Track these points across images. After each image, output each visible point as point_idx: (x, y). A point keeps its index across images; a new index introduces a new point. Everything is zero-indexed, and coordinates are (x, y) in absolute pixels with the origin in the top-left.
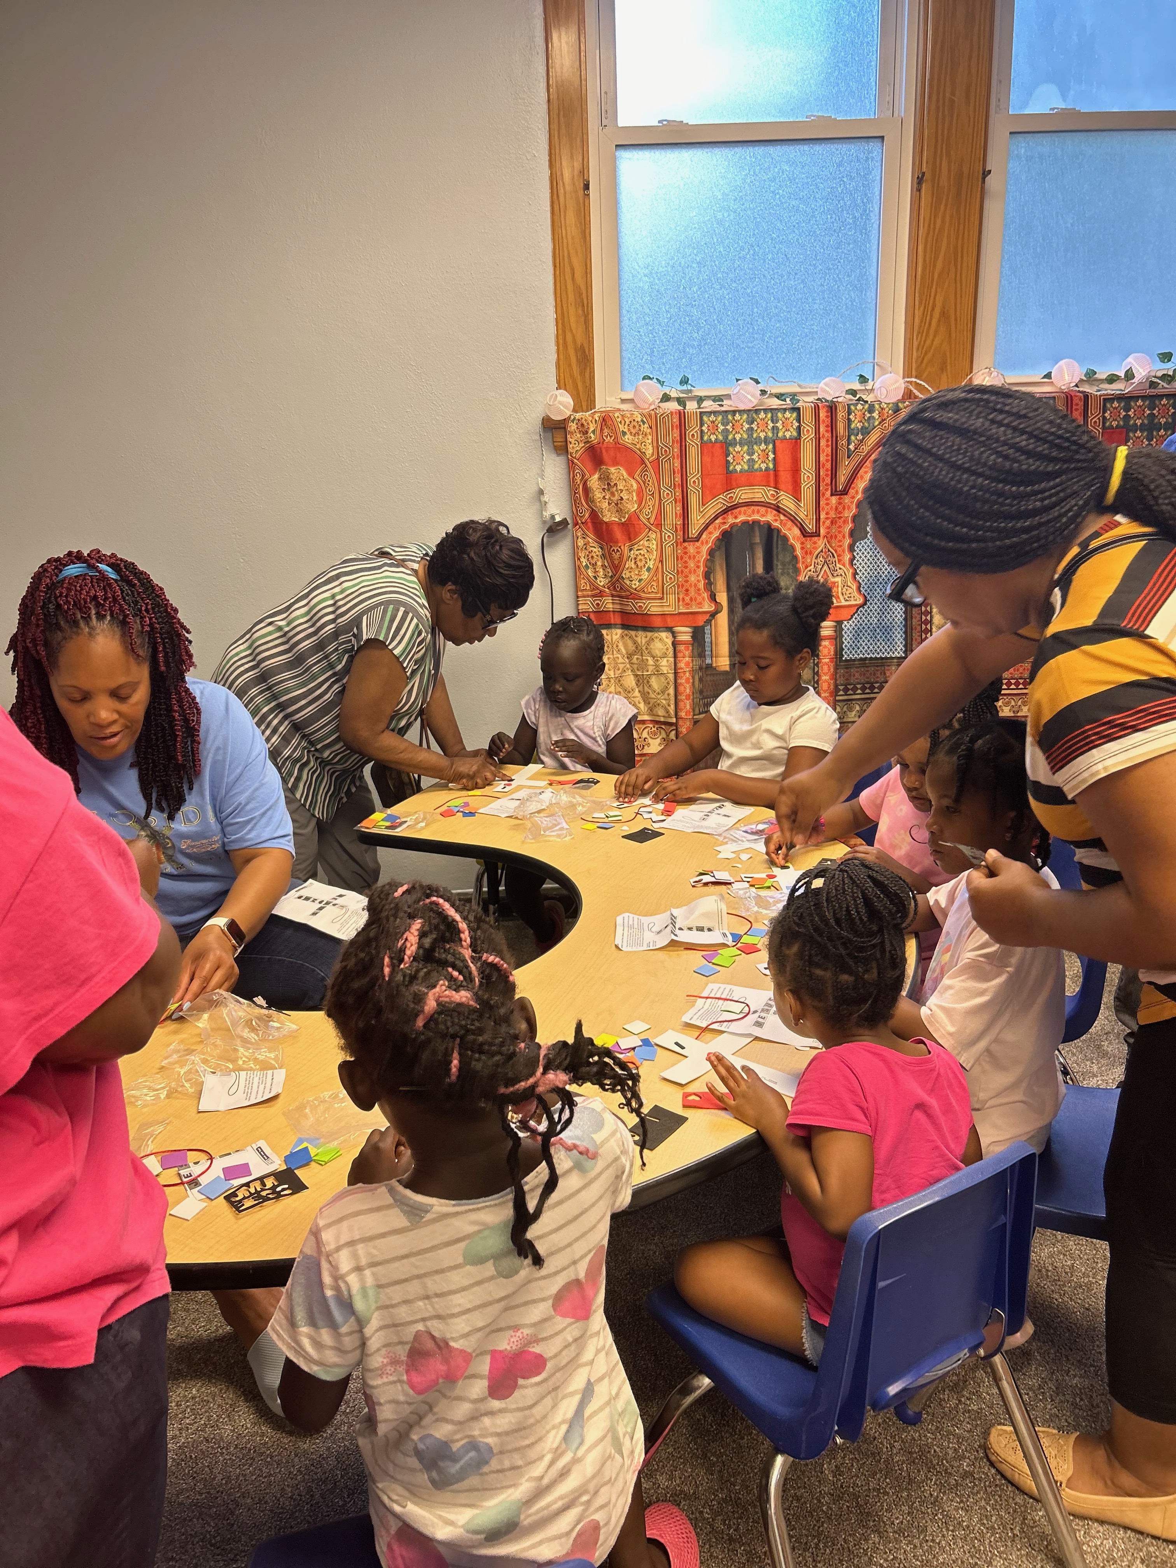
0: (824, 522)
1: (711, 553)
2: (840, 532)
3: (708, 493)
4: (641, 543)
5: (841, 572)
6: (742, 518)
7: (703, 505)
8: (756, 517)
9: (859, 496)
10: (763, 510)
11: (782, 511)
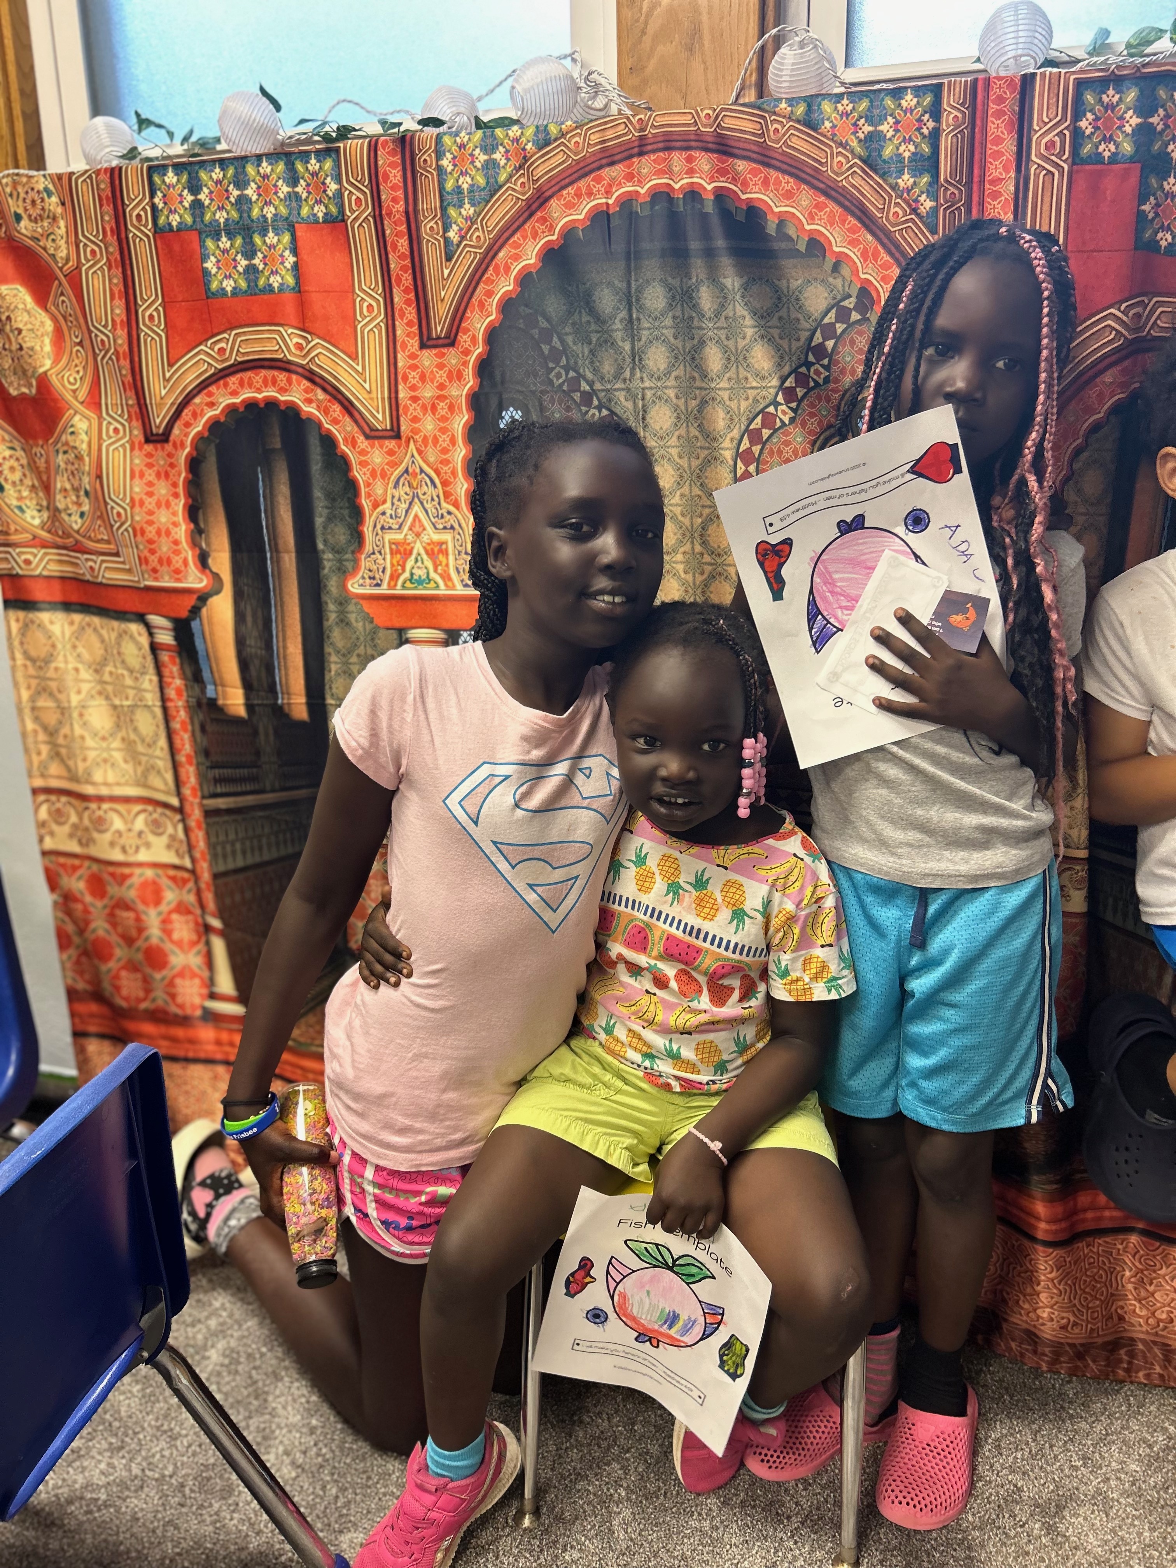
0: (408, 407)
1: (195, 464)
2: (442, 430)
3: (181, 339)
5: (452, 521)
6: (247, 394)
7: (171, 365)
8: (270, 393)
9: (480, 350)
10: (282, 377)
11: (318, 380)
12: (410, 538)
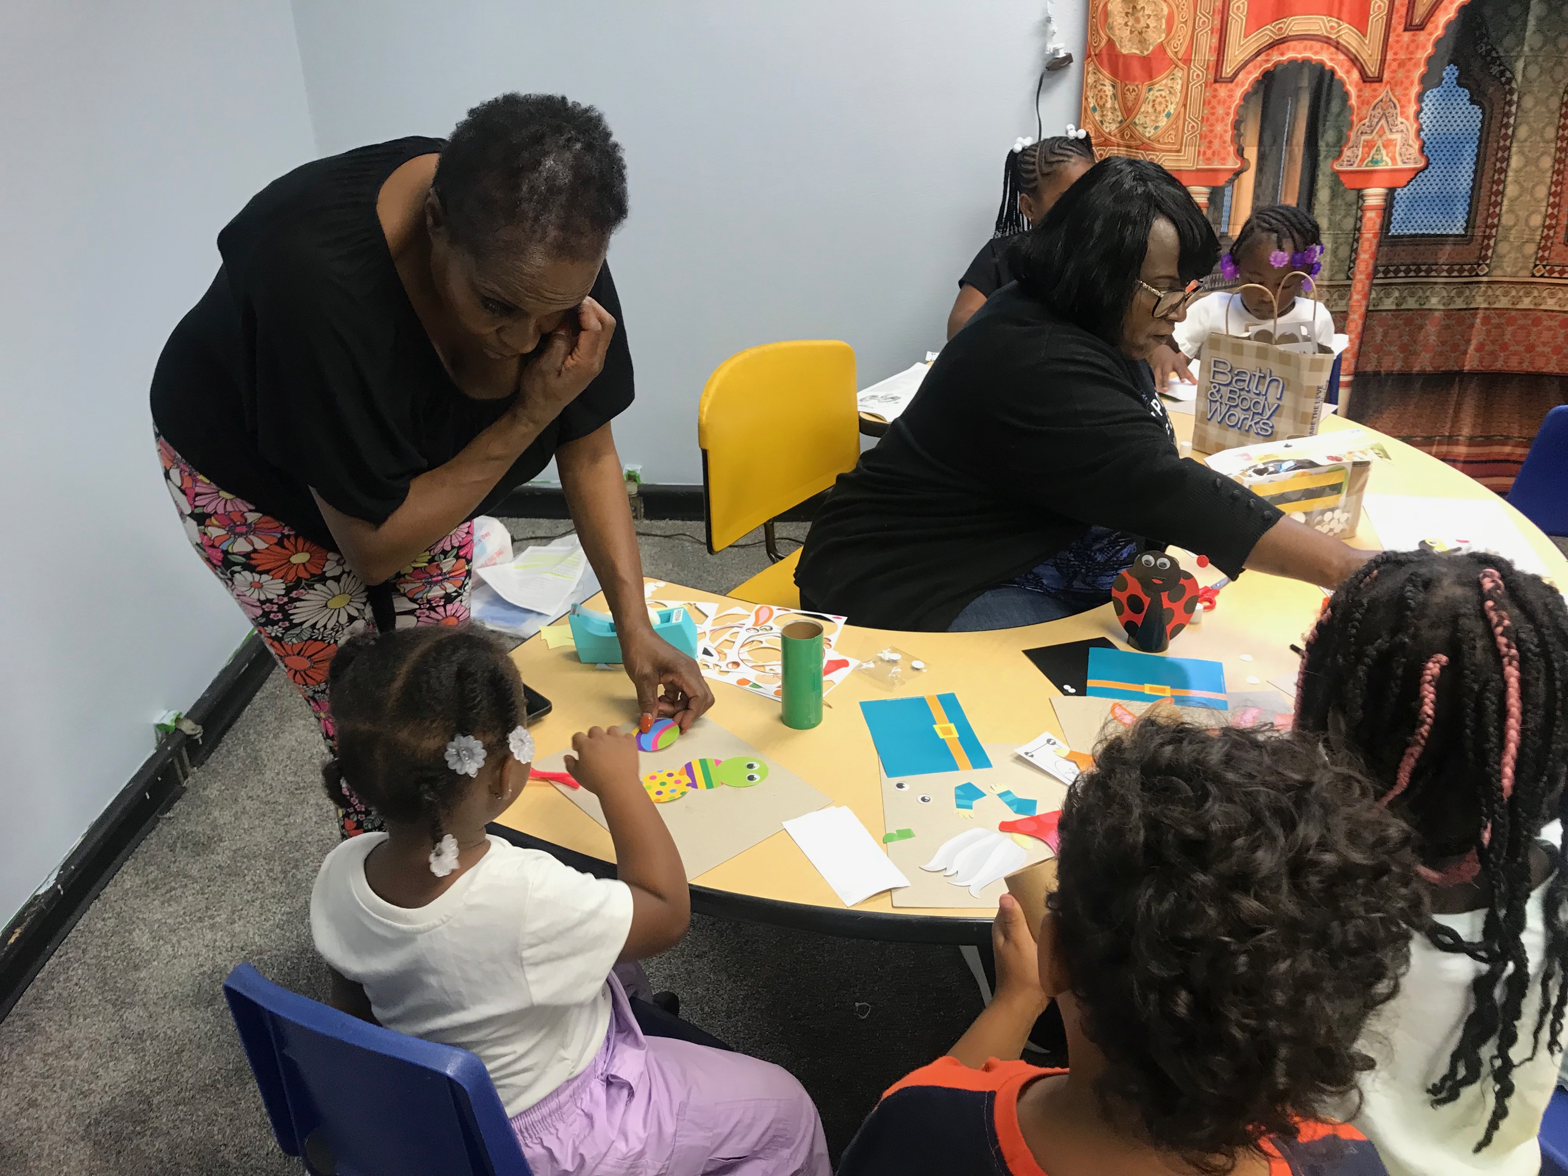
0: (1390, 65)
1: (1246, 97)
2: (1407, 77)
3: (1255, 22)
4: (1164, 82)
5: (1401, 127)
6: (1289, 55)
7: (1245, 37)
8: (1308, 54)
9: (1439, 32)
10: (1317, 45)
11: (1340, 47)
12: (1376, 138)
